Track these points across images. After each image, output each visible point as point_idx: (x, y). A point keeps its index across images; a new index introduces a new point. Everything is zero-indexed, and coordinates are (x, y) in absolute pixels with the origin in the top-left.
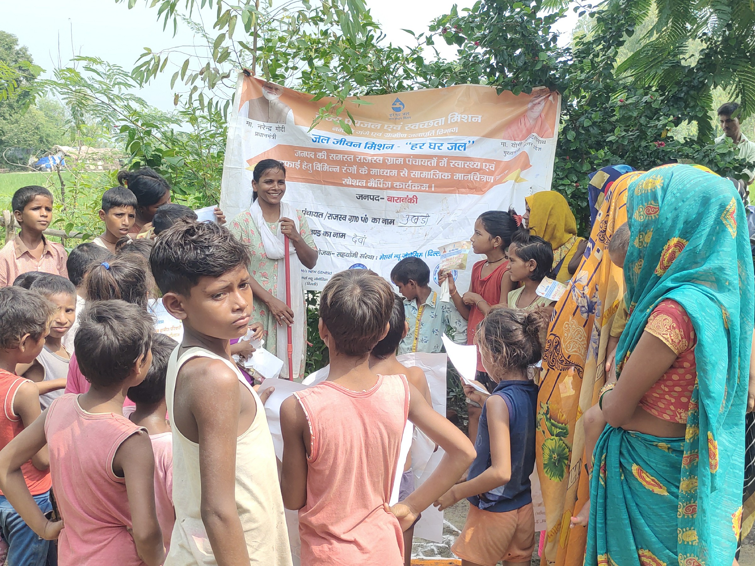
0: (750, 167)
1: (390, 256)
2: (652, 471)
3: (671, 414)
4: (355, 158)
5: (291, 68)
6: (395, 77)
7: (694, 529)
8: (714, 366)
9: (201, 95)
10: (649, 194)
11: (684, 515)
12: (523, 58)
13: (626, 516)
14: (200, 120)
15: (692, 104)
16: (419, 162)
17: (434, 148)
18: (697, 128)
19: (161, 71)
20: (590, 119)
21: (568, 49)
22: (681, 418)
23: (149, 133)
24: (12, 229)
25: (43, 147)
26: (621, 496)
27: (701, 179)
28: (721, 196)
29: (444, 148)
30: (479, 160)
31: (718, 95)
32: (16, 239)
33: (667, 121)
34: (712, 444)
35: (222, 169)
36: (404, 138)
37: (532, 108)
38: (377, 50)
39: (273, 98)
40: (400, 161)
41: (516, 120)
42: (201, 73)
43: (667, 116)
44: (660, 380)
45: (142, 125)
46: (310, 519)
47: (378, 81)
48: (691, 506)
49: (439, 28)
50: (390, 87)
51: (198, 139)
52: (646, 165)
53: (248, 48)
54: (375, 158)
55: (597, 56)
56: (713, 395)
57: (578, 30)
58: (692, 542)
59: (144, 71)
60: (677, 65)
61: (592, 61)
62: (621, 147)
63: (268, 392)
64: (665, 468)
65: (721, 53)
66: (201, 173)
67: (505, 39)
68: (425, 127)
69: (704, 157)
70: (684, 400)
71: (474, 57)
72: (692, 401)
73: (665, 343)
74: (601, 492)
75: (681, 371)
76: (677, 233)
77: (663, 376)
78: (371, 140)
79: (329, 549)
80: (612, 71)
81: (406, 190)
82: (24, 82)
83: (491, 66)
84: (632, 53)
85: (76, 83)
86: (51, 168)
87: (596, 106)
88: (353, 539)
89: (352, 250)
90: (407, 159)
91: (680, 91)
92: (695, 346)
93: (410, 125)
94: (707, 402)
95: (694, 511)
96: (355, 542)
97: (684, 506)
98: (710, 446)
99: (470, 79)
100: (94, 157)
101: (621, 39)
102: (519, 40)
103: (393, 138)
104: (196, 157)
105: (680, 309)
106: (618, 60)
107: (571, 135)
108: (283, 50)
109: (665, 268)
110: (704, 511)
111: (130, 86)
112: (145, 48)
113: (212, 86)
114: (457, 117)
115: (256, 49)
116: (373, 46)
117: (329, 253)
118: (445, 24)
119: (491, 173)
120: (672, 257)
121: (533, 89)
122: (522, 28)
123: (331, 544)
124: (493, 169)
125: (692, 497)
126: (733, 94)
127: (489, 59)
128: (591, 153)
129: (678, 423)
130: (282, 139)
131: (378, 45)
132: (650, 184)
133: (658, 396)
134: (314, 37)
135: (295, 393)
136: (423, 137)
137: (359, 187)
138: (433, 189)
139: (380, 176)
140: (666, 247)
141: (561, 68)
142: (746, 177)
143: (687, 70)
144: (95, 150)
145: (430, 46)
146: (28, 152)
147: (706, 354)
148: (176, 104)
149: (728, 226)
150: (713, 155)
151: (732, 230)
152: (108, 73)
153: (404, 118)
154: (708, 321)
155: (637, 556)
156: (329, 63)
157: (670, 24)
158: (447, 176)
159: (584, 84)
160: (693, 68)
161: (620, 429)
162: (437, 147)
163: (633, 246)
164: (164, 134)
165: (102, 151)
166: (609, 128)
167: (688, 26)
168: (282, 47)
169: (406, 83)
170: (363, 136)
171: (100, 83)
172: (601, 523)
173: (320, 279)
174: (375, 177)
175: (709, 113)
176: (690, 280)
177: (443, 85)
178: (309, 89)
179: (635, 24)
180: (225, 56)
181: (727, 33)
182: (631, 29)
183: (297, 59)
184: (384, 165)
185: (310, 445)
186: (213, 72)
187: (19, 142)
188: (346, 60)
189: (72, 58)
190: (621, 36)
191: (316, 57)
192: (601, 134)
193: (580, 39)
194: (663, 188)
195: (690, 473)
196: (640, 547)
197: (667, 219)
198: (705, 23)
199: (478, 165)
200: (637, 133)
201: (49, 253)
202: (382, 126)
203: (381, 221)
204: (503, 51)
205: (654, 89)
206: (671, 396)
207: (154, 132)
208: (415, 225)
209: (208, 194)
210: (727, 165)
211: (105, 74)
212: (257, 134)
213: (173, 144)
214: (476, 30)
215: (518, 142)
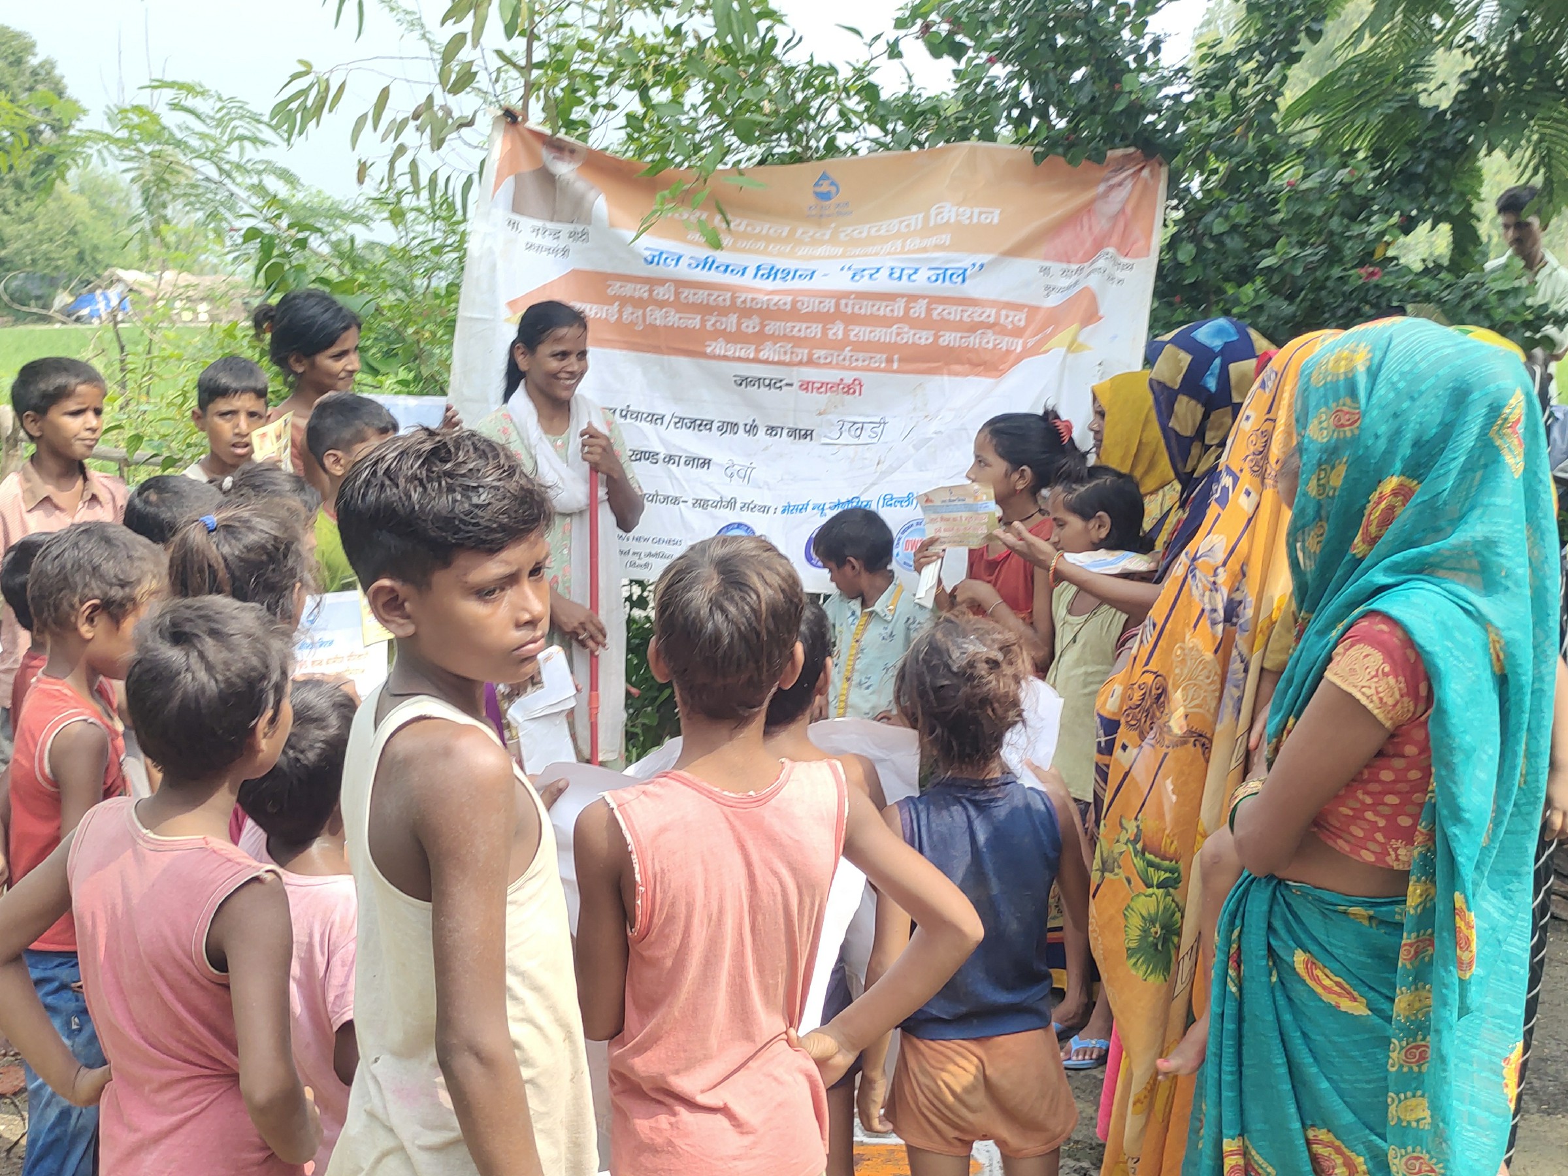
0: (1560, 321)
1: (802, 508)
2: (1337, 966)
3: (1378, 849)
4: (733, 298)
5: (605, 107)
6: (819, 127)
7: (1423, 1096)
8: (1468, 757)
9: (413, 164)
10: (1341, 383)
11: (1401, 1066)
12: (1088, 88)
13: (1280, 1060)
14: (411, 216)
15: (1440, 188)
16: (867, 308)
17: (900, 278)
18: (1451, 239)
19: (330, 111)
20: (1227, 217)
21: (1184, 70)
22: (1397, 859)
23: (302, 244)
24: (15, 445)
25: (84, 272)
26: (1271, 1018)
27: (1449, 351)
28: (1492, 387)
29: (922, 277)
30: (993, 303)
31: (1495, 170)
32: (24, 469)
33: (1385, 226)
34: (1463, 918)
35: (454, 321)
36: (835, 257)
37: (1106, 194)
38: (783, 68)
39: (564, 169)
40: (829, 305)
41: (1071, 220)
42: (416, 116)
43: (1387, 212)
44: (1355, 781)
45: (290, 226)
46: (630, 1061)
47: (784, 136)
48: (1417, 1047)
49: (914, 24)
50: (808, 148)
51: (405, 256)
52: (1341, 318)
53: (515, 65)
54: (776, 298)
55: (1244, 83)
56: (1467, 816)
57: (1205, 30)
58: (1418, 1121)
59: (297, 111)
60: (1411, 107)
61: (1233, 94)
62: (1289, 280)
63: (554, 789)
64: (1363, 959)
65: (1503, 79)
66: (410, 331)
67: (1053, 46)
68: (882, 232)
69: (1464, 298)
70: (1404, 821)
71: (986, 85)
72: (1422, 827)
73: (1364, 707)
74: (1230, 1009)
75: (1399, 763)
76: (1398, 465)
77: (1361, 773)
78: (767, 261)
79: (671, 1124)
80: (1274, 116)
81: (839, 366)
82: (47, 134)
83: (1021, 104)
84: (1317, 80)
85: (152, 137)
86: (100, 317)
87: (1238, 189)
88: (721, 1104)
89: (724, 493)
90: (843, 302)
91: (1416, 160)
92: (1430, 711)
93: (850, 229)
94: (1455, 830)
95: (1423, 1058)
96: (725, 1111)
97: (1402, 1048)
98: (1459, 923)
99: (976, 132)
100: (190, 293)
101: (1295, 49)
102: (1079, 48)
103: (812, 258)
104: (400, 294)
105: (1399, 633)
106: (1287, 93)
107: (1186, 253)
108: (587, 67)
109: (1372, 541)
110: (1443, 1059)
111: (264, 143)
112: (301, 62)
113: (438, 143)
114: (950, 212)
115: (531, 66)
116: (776, 60)
117: (676, 501)
118: (927, 14)
119: (1017, 332)
120: (1388, 518)
121: (1109, 153)
122: (1087, 23)
123: (674, 1114)
124: (1022, 324)
125: (1419, 1028)
126: (1526, 166)
127: (1016, 92)
128: (1225, 292)
129: (1391, 869)
130: (582, 259)
131: (786, 58)
132: (1343, 363)
133: (1351, 813)
134: (651, 40)
135: (605, 794)
136: (876, 254)
137: (740, 359)
138: (895, 366)
139: (786, 338)
140: (1374, 497)
141: (1168, 108)
142: (1549, 342)
143: (1431, 115)
144: (193, 279)
145: (896, 61)
146: (53, 283)
147: (1453, 730)
148: (361, 180)
149: (1505, 452)
150: (1481, 294)
151: (1513, 461)
152: (219, 115)
153: (839, 214)
154: (1457, 658)
155: (1302, 1141)
156: (682, 96)
157: (1399, 17)
158: (925, 338)
159: (1215, 143)
160: (1445, 112)
161: (1270, 877)
162: (905, 277)
163: (1305, 494)
164: (336, 246)
165: (207, 281)
166: (1265, 237)
167: (1437, 21)
168: (585, 61)
169: (843, 140)
170: (750, 251)
171: (203, 136)
172: (1231, 1073)
173: (656, 555)
174: (775, 338)
175: (1476, 208)
176: (1423, 569)
177: (921, 145)
178: (642, 151)
179: (1325, 17)
180: (466, 79)
181: (1518, 36)
182: (1315, 27)
183: (616, 87)
184: (794, 313)
185: (634, 905)
186: (440, 114)
187: (34, 262)
188: (717, 90)
189: (147, 83)
190: (1296, 42)
191: (656, 84)
192: (1248, 251)
193: (1211, 47)
194: (1369, 369)
195: (1415, 979)
196: (1309, 1122)
197: (1377, 437)
198: (1473, 14)
199: (990, 314)
200: (1323, 250)
201: (94, 498)
202: (792, 232)
203: (785, 432)
204: (1046, 73)
205: (1361, 155)
206: (1377, 813)
207: (315, 241)
208: (856, 441)
209: (425, 372)
210: (1510, 318)
211: (212, 118)
212: (530, 247)
213: (354, 268)
214: (991, 28)
215: (1074, 267)
